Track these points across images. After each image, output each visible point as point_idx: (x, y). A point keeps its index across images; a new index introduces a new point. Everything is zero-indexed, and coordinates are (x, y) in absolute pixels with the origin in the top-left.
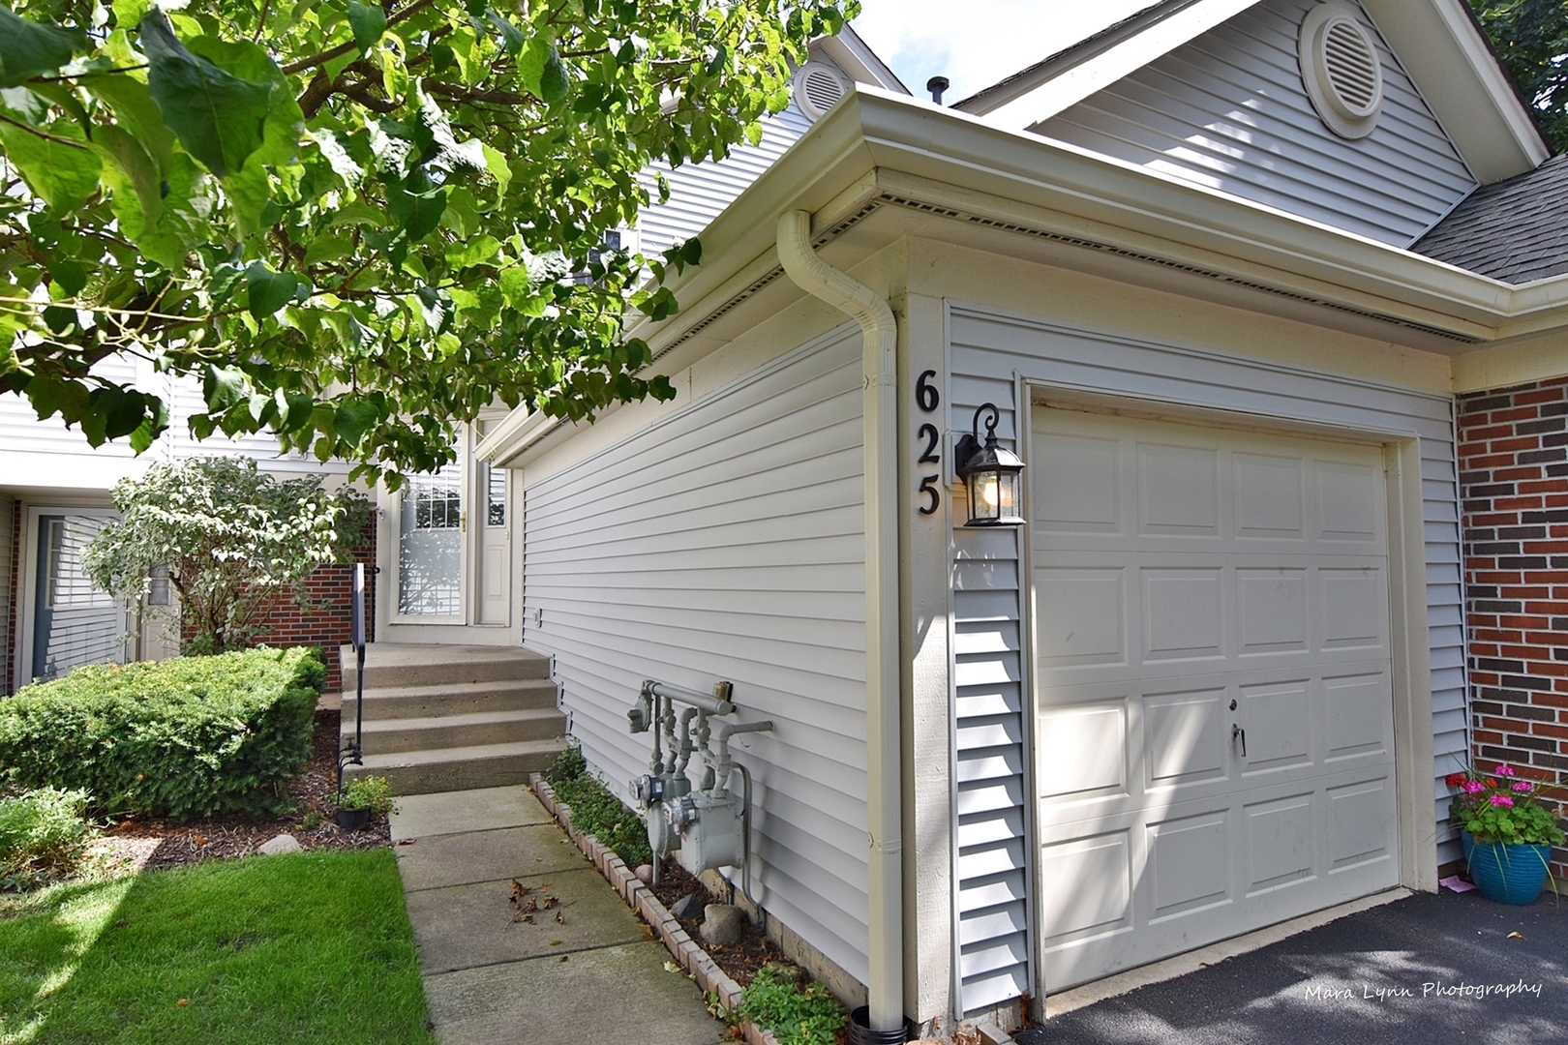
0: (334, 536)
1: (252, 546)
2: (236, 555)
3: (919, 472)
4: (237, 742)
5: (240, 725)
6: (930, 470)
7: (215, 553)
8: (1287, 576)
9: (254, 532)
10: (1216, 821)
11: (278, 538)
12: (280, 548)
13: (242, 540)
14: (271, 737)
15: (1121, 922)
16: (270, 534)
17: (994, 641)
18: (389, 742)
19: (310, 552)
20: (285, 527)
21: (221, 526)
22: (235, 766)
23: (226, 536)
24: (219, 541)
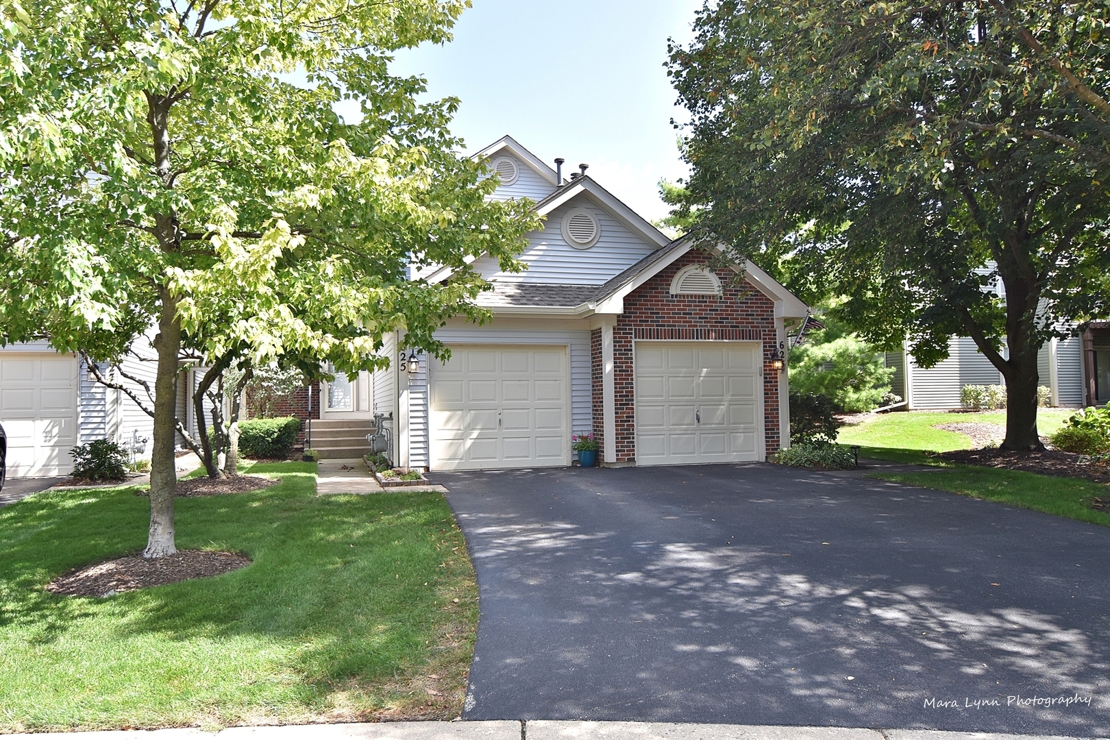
0: (302, 377)
1: (275, 381)
2: (270, 384)
3: (401, 363)
4: (276, 435)
5: (276, 430)
6: (403, 362)
7: (263, 383)
8: (521, 382)
9: (275, 376)
10: (494, 440)
11: (284, 378)
12: (284, 382)
13: (271, 379)
14: (284, 434)
15: (461, 459)
16: (281, 377)
17: (421, 395)
18: (319, 444)
19: (294, 383)
20: (286, 374)
21: (265, 375)
22: (275, 441)
23: (266, 378)
24: (263, 379)
